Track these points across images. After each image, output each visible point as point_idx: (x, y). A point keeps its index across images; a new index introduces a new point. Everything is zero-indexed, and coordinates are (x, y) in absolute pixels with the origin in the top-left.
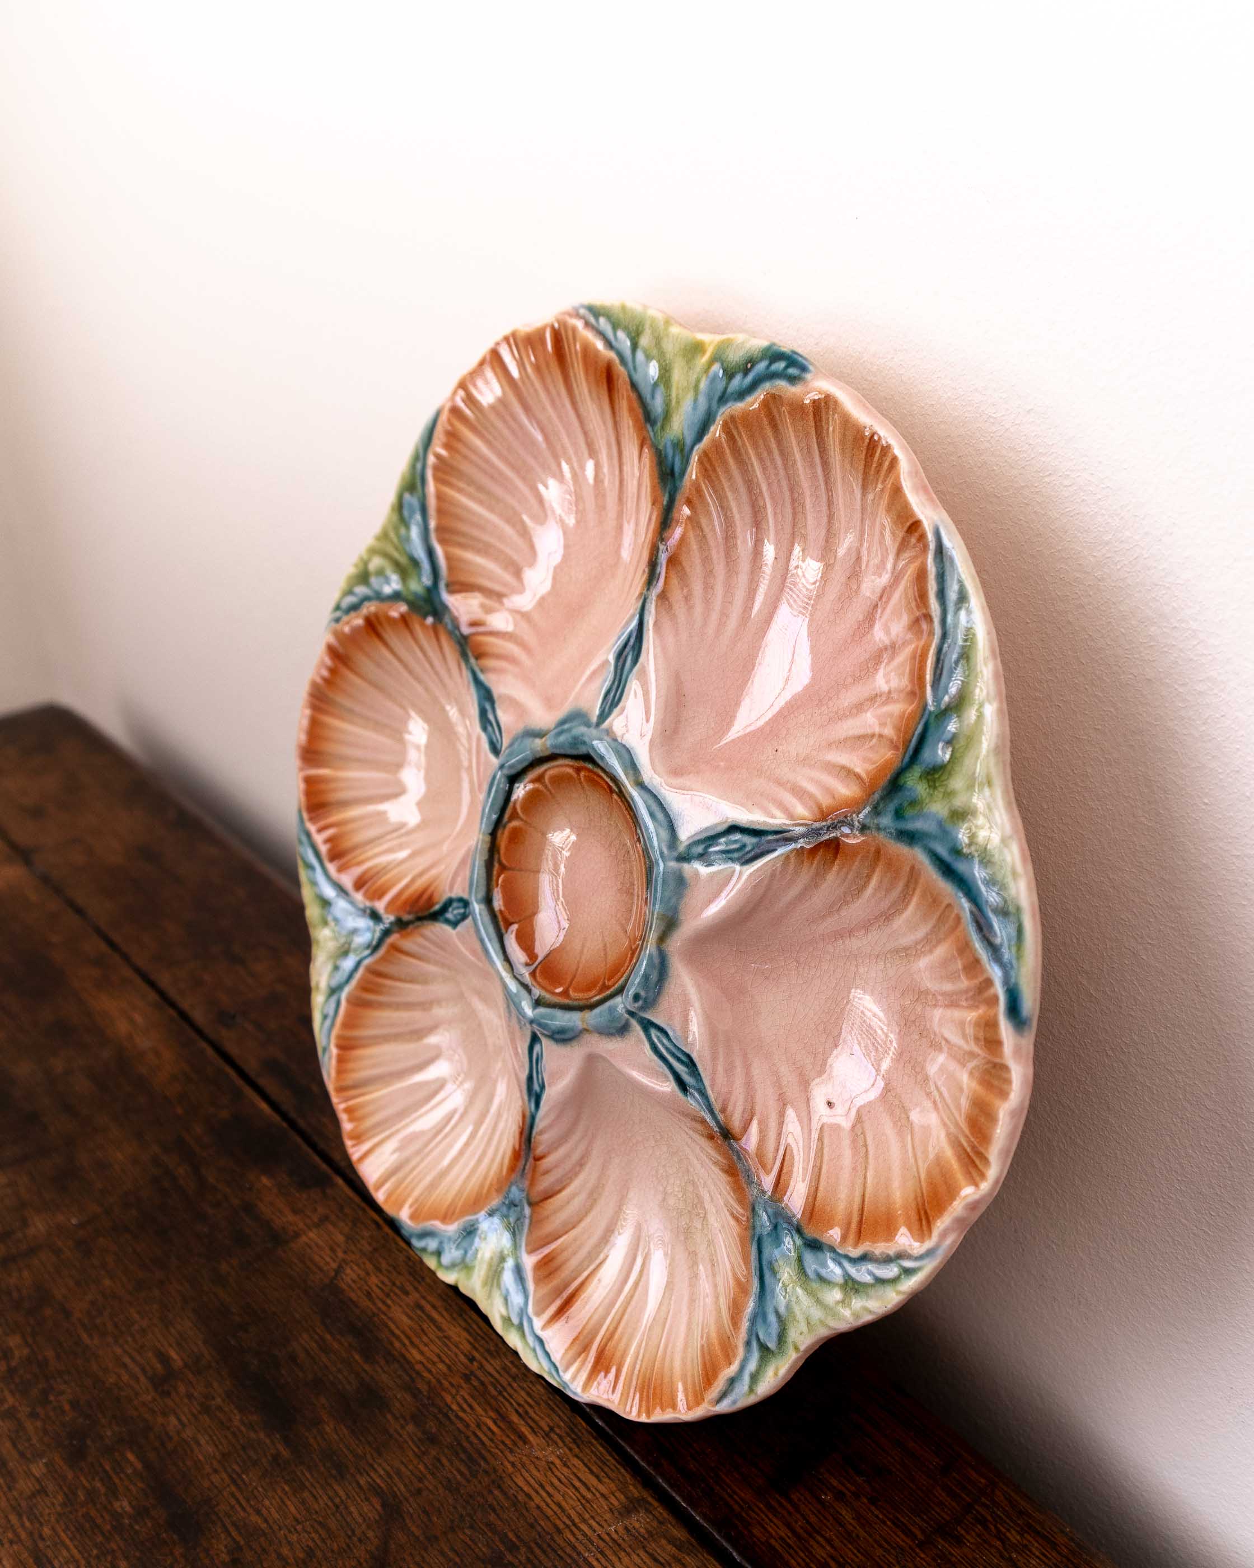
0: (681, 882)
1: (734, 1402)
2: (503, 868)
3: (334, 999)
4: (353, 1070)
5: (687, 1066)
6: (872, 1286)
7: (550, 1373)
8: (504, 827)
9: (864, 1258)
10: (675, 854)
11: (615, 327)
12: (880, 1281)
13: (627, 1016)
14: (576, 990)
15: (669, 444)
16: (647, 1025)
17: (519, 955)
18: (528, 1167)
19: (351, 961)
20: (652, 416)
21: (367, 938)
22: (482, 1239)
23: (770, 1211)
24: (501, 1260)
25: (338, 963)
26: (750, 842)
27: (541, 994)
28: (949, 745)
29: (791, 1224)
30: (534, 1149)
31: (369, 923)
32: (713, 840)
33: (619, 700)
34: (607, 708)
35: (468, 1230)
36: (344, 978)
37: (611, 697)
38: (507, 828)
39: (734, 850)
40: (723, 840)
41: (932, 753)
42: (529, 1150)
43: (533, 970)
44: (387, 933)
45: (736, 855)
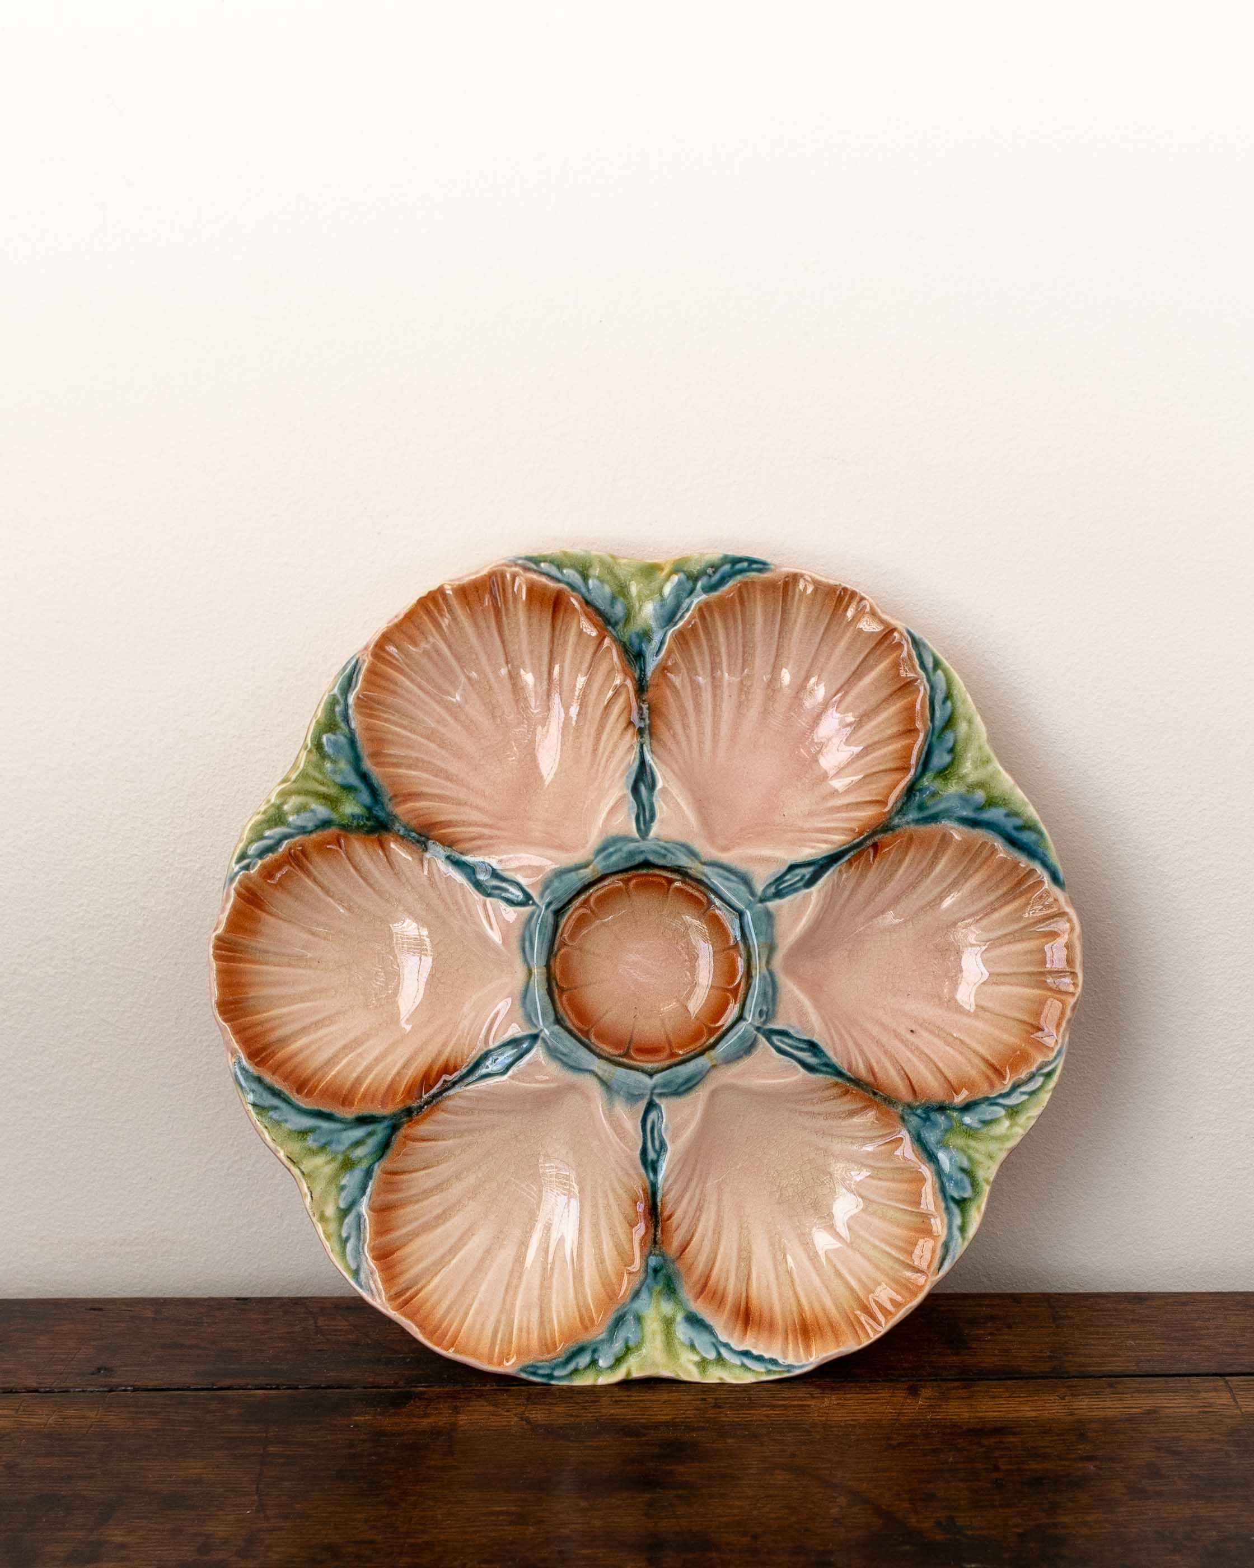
0: (769, 915)
1: (954, 1258)
2: (562, 991)
3: (350, 1219)
4: (401, 1273)
5: (809, 1051)
6: (1028, 1100)
7: (769, 1372)
8: (556, 955)
9: (1015, 1087)
10: (757, 899)
11: (560, 567)
12: (1032, 1094)
13: (755, 1032)
14: (681, 1047)
15: (634, 636)
16: (769, 1034)
17: (608, 1050)
18: (659, 1233)
19: (358, 1174)
20: (613, 620)
21: (372, 1143)
22: (639, 1319)
23: (919, 1111)
24: (668, 1323)
25: (343, 1182)
26: (807, 872)
27: (649, 1066)
28: (951, 750)
29: (942, 1108)
30: (662, 1212)
31: (369, 1128)
32: (780, 880)
33: (653, 817)
34: (642, 826)
35: (619, 1321)
36: (356, 1192)
37: (641, 818)
38: (558, 956)
39: (798, 881)
40: (788, 877)
41: (940, 759)
42: (656, 1216)
43: (626, 1055)
44: (394, 1128)
45: (801, 884)
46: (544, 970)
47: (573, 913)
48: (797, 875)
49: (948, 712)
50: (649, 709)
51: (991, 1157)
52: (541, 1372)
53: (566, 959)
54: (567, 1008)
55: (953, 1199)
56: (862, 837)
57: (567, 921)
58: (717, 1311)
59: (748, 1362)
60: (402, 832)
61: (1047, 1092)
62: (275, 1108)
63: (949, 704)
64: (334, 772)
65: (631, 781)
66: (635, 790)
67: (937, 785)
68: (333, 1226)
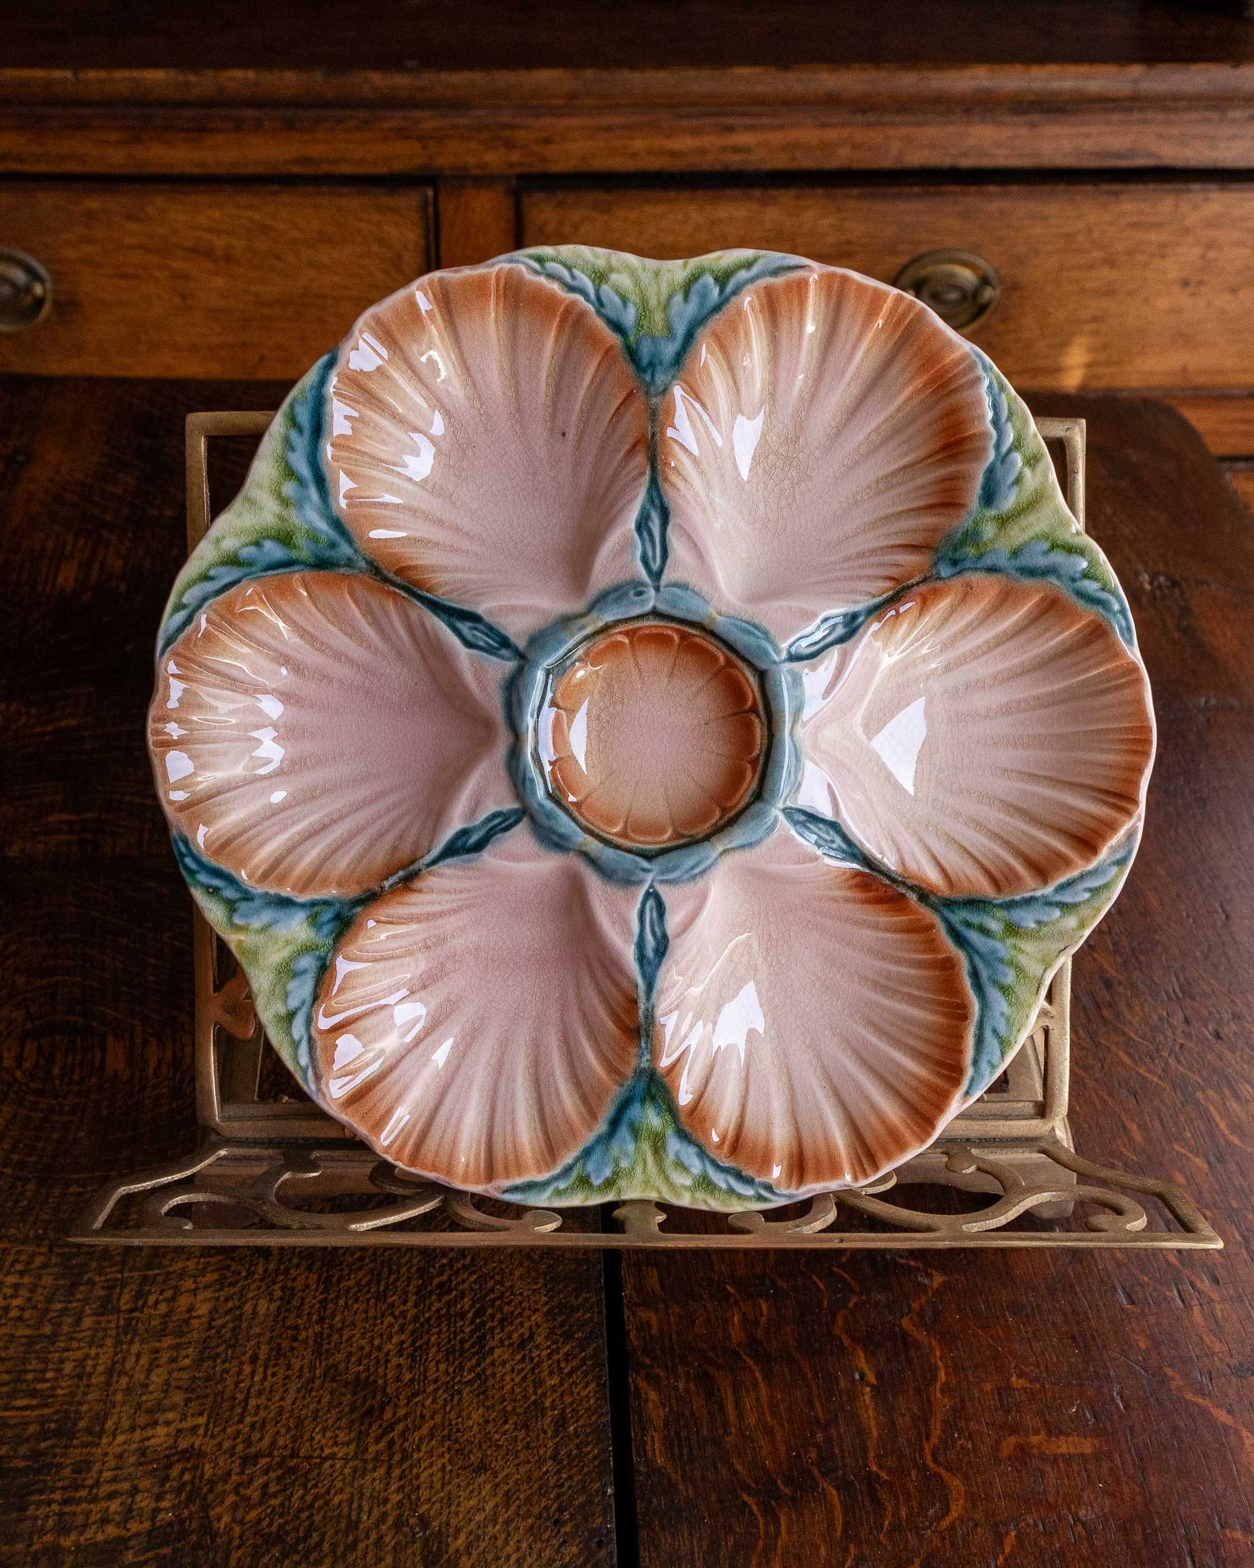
0: (533, 640)
2: (724, 811)
5: (648, 527)
6: (577, 267)
8: (691, 836)
9: (571, 288)
10: (522, 661)
12: (569, 267)
13: (661, 590)
14: (716, 658)
15: (322, 933)
16: (654, 575)
17: (759, 732)
18: (913, 581)
19: (1017, 915)
20: (318, 964)
21: (975, 919)
22: (1016, 553)
23: (648, 378)
24: (1003, 521)
25: (1032, 925)
26: (465, 627)
27: (753, 680)
28: (257, 544)
29: (632, 354)
30: (891, 589)
31: (962, 929)
32: (489, 650)
33: (495, 815)
34: (511, 820)
35: (1030, 572)
36: (1036, 906)
37: (504, 825)
38: (692, 833)
39: (479, 631)
40: (482, 644)
41: (273, 551)
42: (898, 592)
43: (754, 710)
44: (949, 904)
45: (480, 626)
46: (713, 839)
47: (639, 842)
48: (474, 635)
49: (222, 570)
50: (387, 879)
51: (657, 274)
52: (1124, 623)
53: (691, 823)
54: (738, 796)
55: (721, 292)
56: (397, 590)
57: (650, 843)
58: (964, 478)
59: (1004, 414)
60: (648, 1057)
61: (558, 252)
62: (995, 1031)
63: (212, 573)
64: (627, 1155)
65: (471, 856)
66: (479, 847)
67: (300, 540)
68: (1084, 912)
